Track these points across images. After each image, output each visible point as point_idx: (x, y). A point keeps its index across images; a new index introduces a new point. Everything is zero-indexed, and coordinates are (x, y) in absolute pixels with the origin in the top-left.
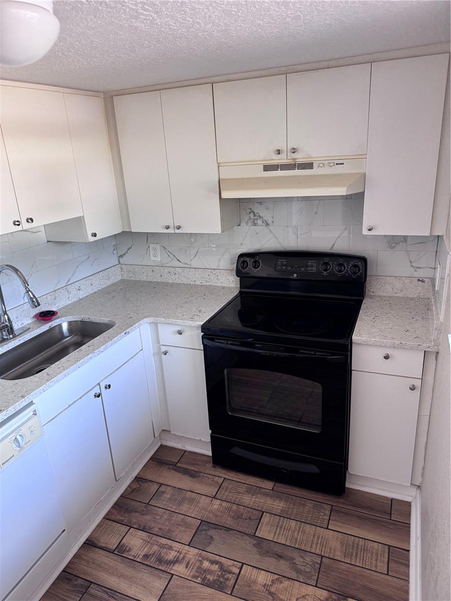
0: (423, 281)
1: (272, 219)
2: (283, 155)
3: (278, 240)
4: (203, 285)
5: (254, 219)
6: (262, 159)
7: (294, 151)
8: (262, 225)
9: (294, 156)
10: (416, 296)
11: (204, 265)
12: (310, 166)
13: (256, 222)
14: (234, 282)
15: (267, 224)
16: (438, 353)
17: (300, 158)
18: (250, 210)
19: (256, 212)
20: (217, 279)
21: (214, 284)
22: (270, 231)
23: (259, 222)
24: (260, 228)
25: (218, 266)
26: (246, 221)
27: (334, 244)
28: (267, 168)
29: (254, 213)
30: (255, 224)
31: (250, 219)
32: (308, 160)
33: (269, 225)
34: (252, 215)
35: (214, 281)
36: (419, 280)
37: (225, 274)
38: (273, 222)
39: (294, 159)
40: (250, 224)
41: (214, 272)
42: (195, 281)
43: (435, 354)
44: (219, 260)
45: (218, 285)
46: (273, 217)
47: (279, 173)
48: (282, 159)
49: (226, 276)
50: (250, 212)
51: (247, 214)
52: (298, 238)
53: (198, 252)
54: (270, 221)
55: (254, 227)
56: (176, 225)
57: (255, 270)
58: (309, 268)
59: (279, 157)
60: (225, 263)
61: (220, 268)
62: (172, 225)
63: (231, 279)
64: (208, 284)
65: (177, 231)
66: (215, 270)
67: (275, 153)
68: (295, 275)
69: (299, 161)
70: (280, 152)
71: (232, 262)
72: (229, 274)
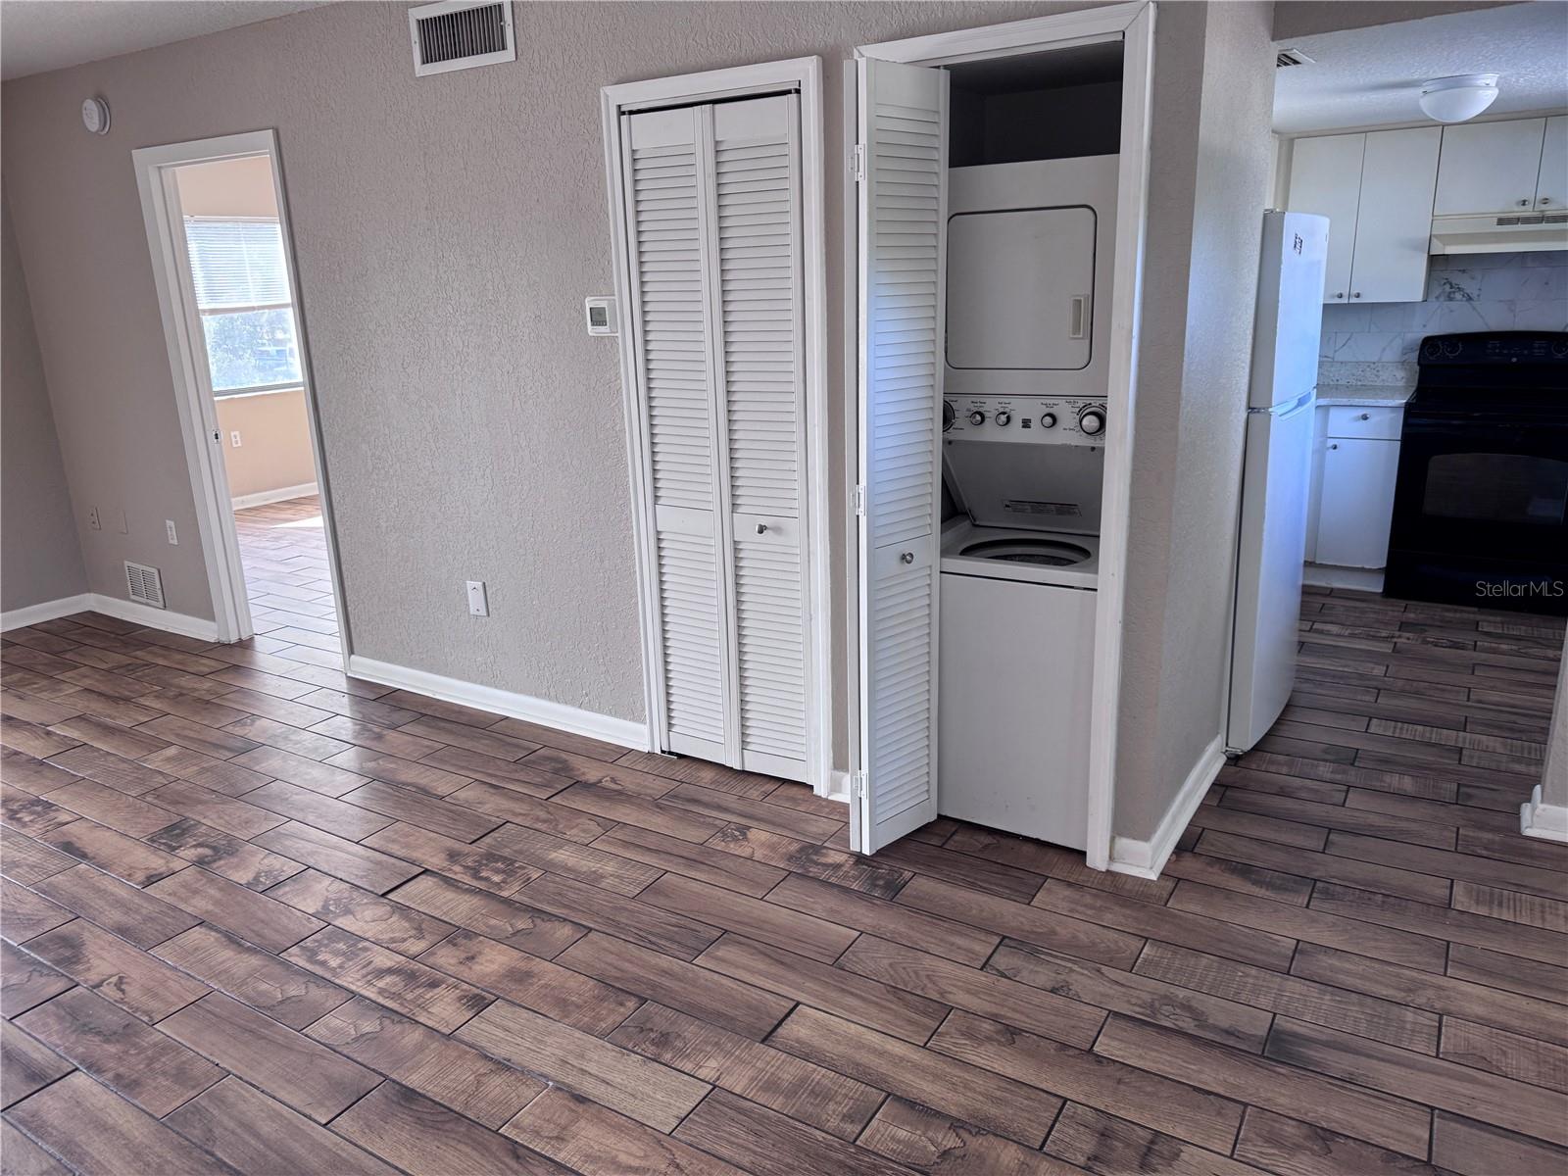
1: (1477, 292)
2: (1529, 207)
3: (1484, 320)
4: (1352, 385)
5: (1450, 293)
6: (1497, 211)
7: (1545, 201)
8: (1462, 301)
9: (1545, 207)
11: (1356, 357)
12: (1562, 219)
13: (1452, 296)
14: (1404, 380)
15: (1470, 299)
17: (1553, 209)
18: (1443, 281)
19: (1453, 282)
20: (1377, 375)
21: (1370, 383)
22: (1474, 309)
23: (1458, 295)
24: (1458, 304)
25: (1380, 358)
28: (1501, 222)
29: (1451, 284)
30: (1450, 299)
31: (1444, 292)
32: (1562, 212)
33: (1472, 300)
34: (1447, 287)
35: (1370, 379)
37: (1391, 368)
38: (1479, 296)
39: (1542, 211)
40: (1442, 299)
41: (1373, 366)
44: (1384, 350)
45: (1377, 384)
46: (1479, 290)
47: (1520, 227)
48: (1528, 211)
49: (1391, 371)
50: (1445, 284)
52: (1515, 316)
53: (1349, 339)
54: (1474, 296)
55: (1448, 303)
56: (1354, 292)
57: (1451, 356)
58: (1536, 351)
59: (1523, 208)
60: (1392, 354)
61: (1383, 360)
62: (1346, 293)
63: (1400, 374)
64: (1359, 383)
65: (1354, 300)
66: (1374, 363)
67: (1518, 203)
68: (1514, 360)
69: (1549, 214)
70: (1524, 203)
71: (1405, 351)
72: (1397, 368)
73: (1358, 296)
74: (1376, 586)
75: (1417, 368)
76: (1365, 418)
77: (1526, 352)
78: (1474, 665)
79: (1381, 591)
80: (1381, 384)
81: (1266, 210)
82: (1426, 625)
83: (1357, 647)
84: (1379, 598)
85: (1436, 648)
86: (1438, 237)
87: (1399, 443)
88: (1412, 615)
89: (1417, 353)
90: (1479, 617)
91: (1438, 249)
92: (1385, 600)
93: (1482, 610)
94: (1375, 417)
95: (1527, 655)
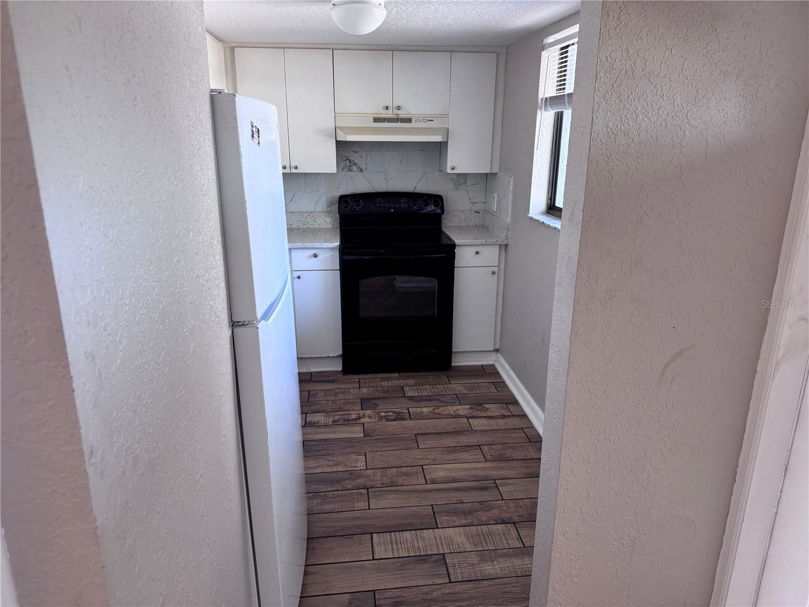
0: (478, 213)
2: (390, 111)
3: (371, 184)
4: (300, 228)
5: (350, 166)
6: (373, 112)
7: (399, 108)
8: (357, 171)
9: (398, 112)
10: (474, 224)
11: (300, 209)
12: (409, 120)
13: (351, 168)
14: (331, 224)
15: (361, 170)
16: (506, 245)
17: (402, 114)
18: (346, 158)
19: (351, 159)
20: (315, 221)
21: (311, 226)
22: (364, 177)
23: (354, 168)
24: (355, 173)
25: (315, 209)
26: (342, 167)
27: (416, 187)
28: (376, 120)
29: (349, 160)
30: (350, 170)
31: (346, 165)
32: (408, 116)
33: (363, 171)
34: (348, 162)
35: (311, 224)
36: (476, 212)
37: (322, 216)
38: (366, 168)
39: (397, 115)
40: (347, 170)
41: (311, 215)
42: (291, 225)
43: (504, 247)
44: (316, 203)
45: (315, 227)
46: (366, 164)
47: (386, 125)
48: (389, 114)
49: (323, 218)
50: (346, 160)
51: (343, 161)
52: (387, 182)
53: (294, 196)
54: (364, 167)
55: (350, 172)
56: (293, 165)
57: (357, 208)
58: (402, 205)
59: (386, 112)
60: (321, 206)
61: (317, 211)
62: (288, 166)
63: (329, 220)
64: (305, 227)
65: (294, 171)
66: (312, 213)
67: (384, 108)
68: (392, 210)
69: (401, 116)
70: (387, 108)
71: (330, 204)
72: (326, 216)
73: (296, 168)
74: (339, 367)
75: (338, 216)
76: (315, 256)
77: (397, 205)
78: (416, 435)
79: (341, 369)
80: (318, 227)
81: (212, 91)
82: (374, 399)
83: (340, 436)
84: (341, 376)
85: (389, 423)
86: (341, 128)
87: (339, 271)
88: (365, 390)
89: (337, 205)
90: (402, 382)
91: (342, 137)
92: (345, 377)
93: (402, 374)
94: (322, 256)
95: (440, 416)
